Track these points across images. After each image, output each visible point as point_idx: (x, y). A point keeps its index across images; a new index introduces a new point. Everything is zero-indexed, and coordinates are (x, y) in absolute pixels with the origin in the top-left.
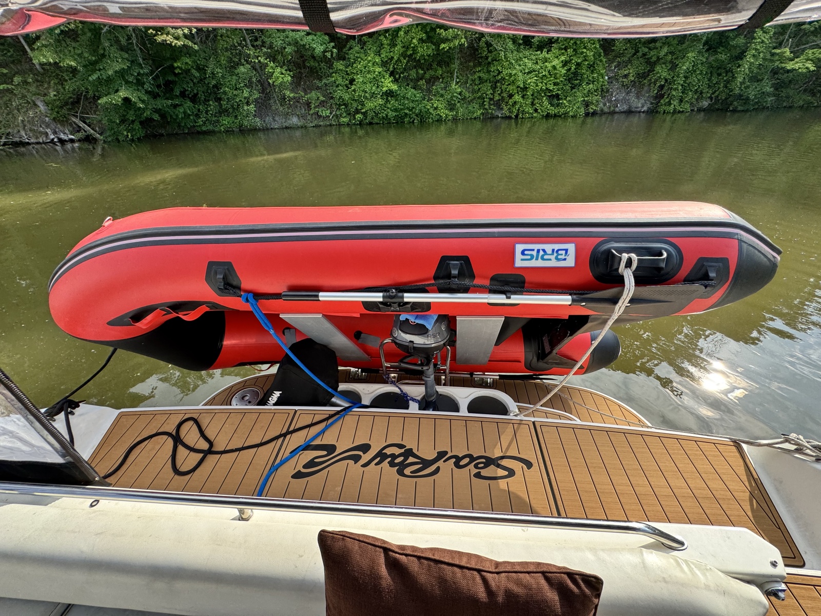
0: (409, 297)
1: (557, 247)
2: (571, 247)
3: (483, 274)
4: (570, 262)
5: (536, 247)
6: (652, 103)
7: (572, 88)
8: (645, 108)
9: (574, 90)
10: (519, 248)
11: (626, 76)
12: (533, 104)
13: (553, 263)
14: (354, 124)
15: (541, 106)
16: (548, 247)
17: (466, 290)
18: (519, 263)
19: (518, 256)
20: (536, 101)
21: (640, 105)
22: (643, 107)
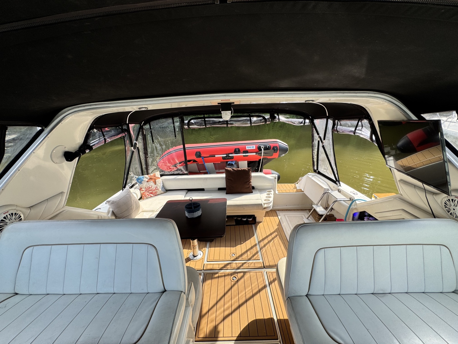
0: (230, 155)
1: (252, 146)
2: (255, 146)
3: (242, 151)
4: (255, 148)
5: (249, 146)
10: (247, 147)
13: (252, 149)
16: (251, 146)
17: (239, 153)
18: (247, 149)
19: (247, 148)
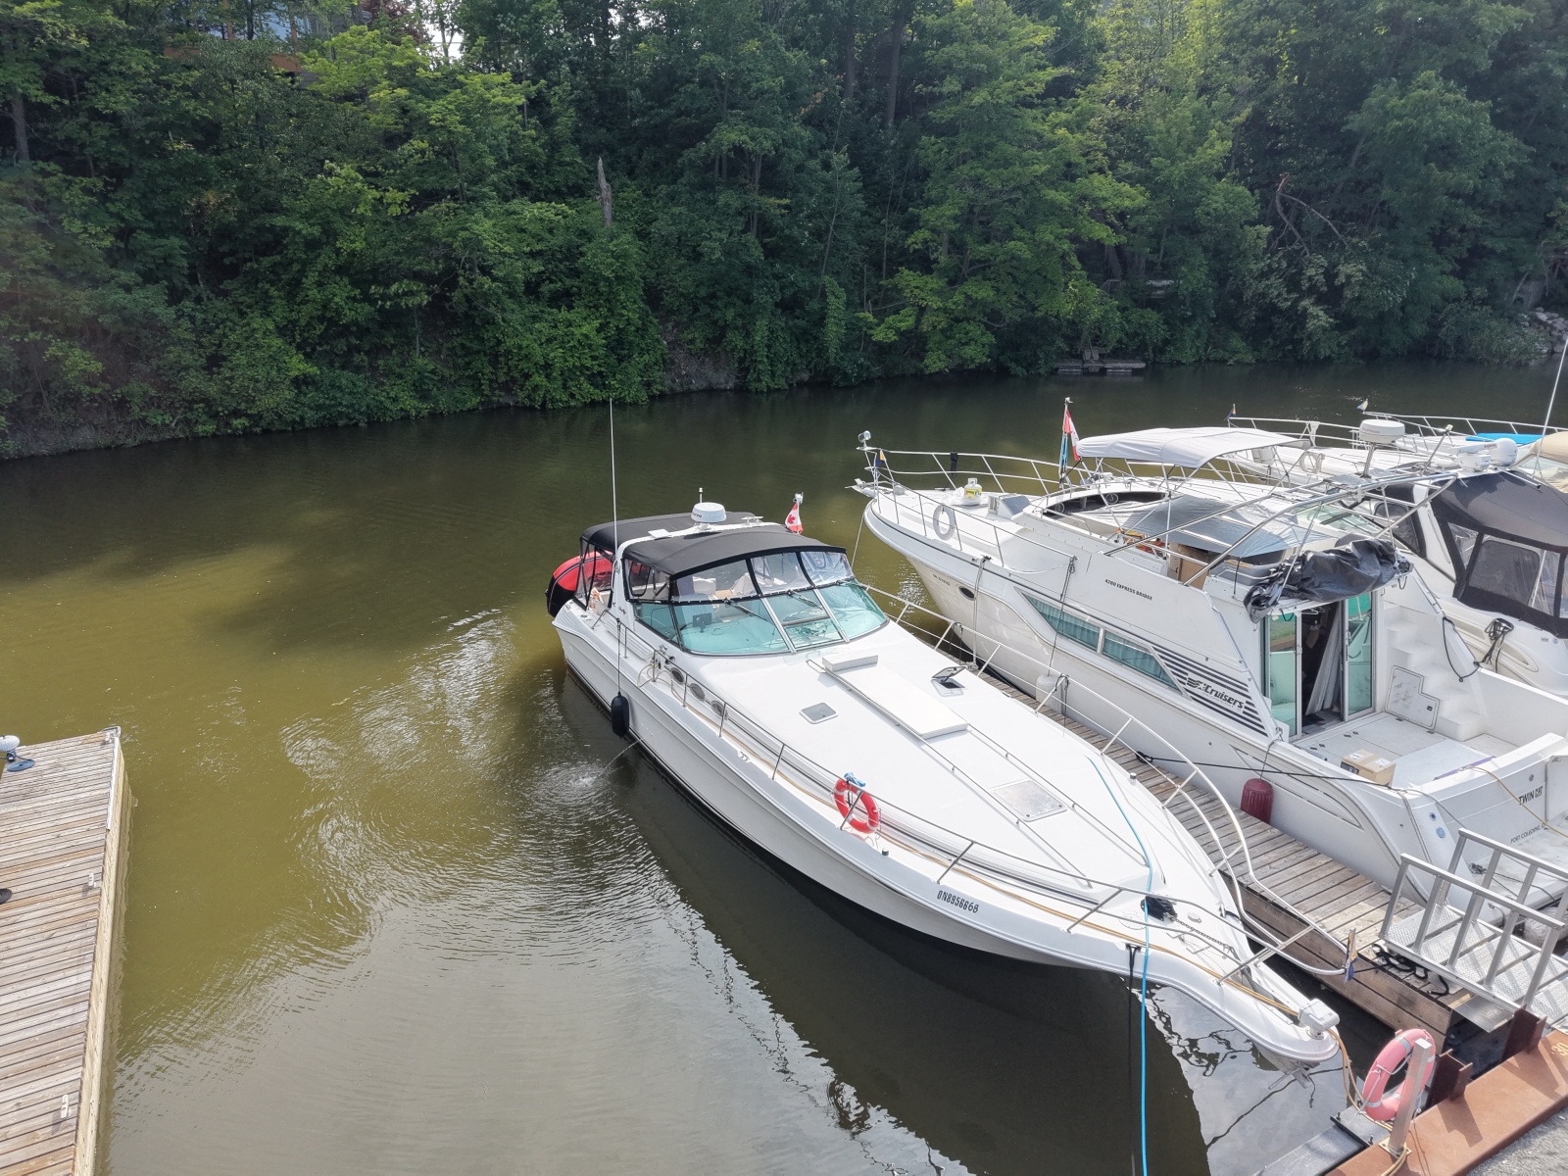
6: (738, 378)
7: (620, 360)
8: (730, 385)
9: (624, 364)
11: (692, 342)
12: (565, 387)
14: (230, 436)
15: (580, 389)
20: (570, 383)
21: (722, 381)
22: (727, 382)
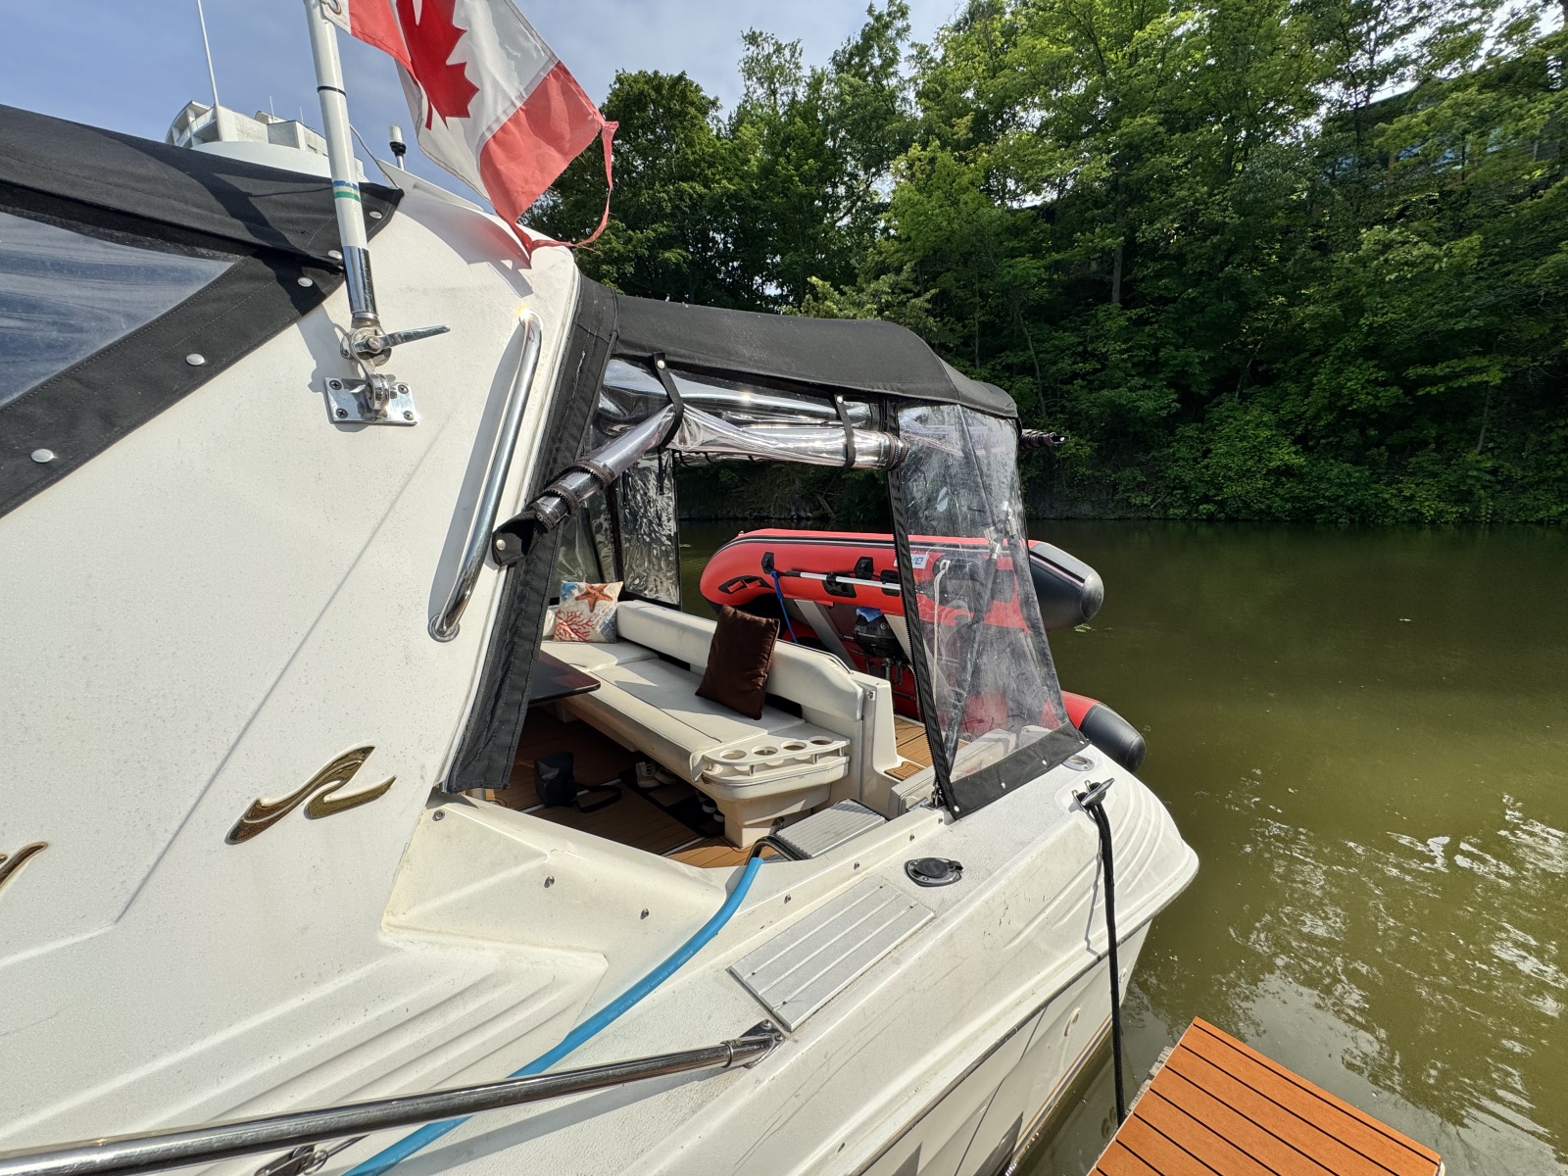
3: (878, 571)
14: (1196, 519)
17: (869, 578)
